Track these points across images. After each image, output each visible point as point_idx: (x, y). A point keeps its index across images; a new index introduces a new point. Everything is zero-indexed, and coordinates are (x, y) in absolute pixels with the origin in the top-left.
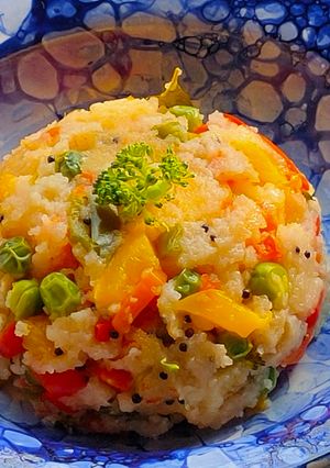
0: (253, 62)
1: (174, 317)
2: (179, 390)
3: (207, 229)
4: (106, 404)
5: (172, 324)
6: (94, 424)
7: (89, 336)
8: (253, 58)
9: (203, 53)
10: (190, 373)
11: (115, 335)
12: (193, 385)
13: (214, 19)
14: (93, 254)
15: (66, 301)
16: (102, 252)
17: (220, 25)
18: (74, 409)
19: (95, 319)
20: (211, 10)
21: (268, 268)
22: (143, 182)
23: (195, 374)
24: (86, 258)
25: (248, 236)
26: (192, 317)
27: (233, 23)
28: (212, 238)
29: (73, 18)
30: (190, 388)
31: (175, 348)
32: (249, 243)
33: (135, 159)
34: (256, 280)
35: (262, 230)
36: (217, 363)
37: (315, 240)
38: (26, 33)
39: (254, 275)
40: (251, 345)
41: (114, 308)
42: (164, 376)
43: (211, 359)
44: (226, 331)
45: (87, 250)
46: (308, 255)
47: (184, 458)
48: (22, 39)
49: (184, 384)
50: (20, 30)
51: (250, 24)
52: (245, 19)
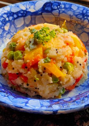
0: (85, 28)
1: (41, 67)
2: (38, 85)
3: (57, 50)
4: (21, 84)
5: (40, 68)
6: (18, 89)
7: (20, 66)
8: (85, 27)
9: (75, 25)
10: (42, 82)
11: (26, 68)
12: (42, 85)
13: (79, 18)
14: (28, 48)
15: (18, 57)
16: (30, 48)
17: (80, 19)
18: (14, 83)
19: (23, 63)
20: (79, 16)
21: (69, 63)
22: (45, 35)
23: (43, 82)
24: (26, 48)
25: (66, 55)
26: (46, 69)
27: (83, 19)
28: (57, 52)
29: (50, 11)
30: (40, 86)
31: (39, 75)
32: (66, 56)
33: (45, 30)
34: (65, 65)
35: (70, 55)
36: (49, 81)
37: (84, 62)
38: (39, 11)
39: (65, 64)
40: (59, 80)
41: (28, 61)
42: (35, 81)
43: (48, 80)
44: (54, 75)
45: (27, 47)
46: (80, 65)
47: (29, 100)
48: (38, 12)
49: (40, 84)
50: (39, 10)
51: (86, 20)
52: (85, 19)
